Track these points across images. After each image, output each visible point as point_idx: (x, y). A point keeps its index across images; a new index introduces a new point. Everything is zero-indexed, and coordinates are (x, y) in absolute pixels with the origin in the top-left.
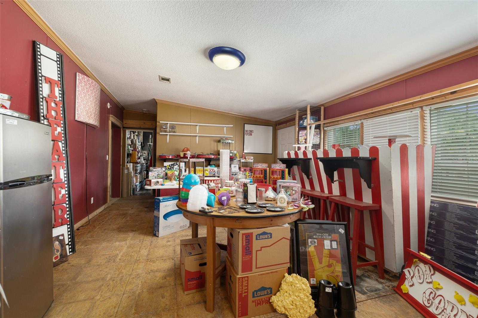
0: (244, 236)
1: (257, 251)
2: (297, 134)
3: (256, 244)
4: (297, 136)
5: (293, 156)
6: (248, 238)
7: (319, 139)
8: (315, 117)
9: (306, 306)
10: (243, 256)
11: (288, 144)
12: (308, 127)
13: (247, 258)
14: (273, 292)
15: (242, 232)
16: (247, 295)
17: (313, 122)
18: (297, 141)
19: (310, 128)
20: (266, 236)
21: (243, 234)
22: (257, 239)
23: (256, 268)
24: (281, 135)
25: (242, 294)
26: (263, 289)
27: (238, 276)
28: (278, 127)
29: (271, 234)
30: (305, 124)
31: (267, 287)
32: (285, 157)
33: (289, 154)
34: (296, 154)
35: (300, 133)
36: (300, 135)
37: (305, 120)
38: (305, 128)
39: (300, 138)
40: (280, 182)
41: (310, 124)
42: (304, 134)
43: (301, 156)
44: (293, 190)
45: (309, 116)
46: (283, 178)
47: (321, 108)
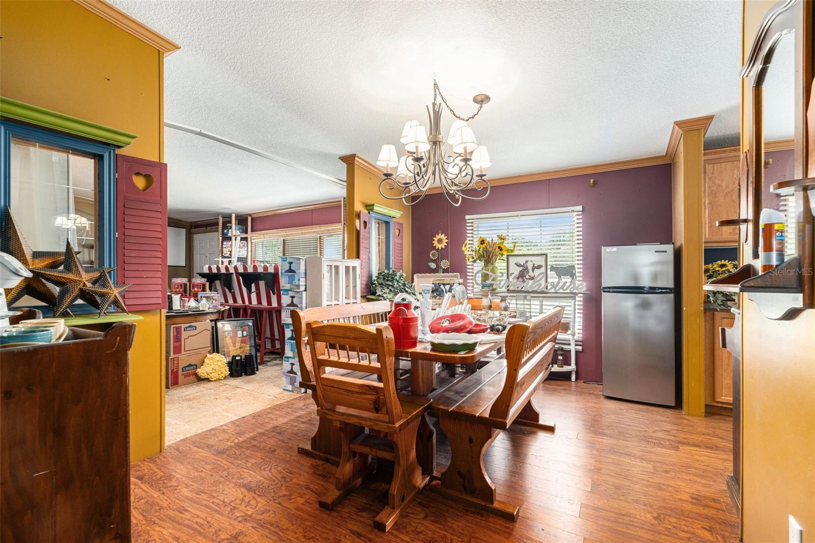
0: (175, 329)
1: (185, 339)
2: (220, 244)
3: (184, 335)
4: (220, 247)
5: (215, 271)
6: (178, 331)
7: (246, 251)
8: (241, 227)
9: (223, 370)
10: (174, 343)
11: (210, 254)
12: (233, 238)
13: (177, 344)
14: (198, 367)
15: (173, 326)
16: (178, 370)
17: (239, 233)
18: (221, 253)
19: (236, 240)
20: (192, 328)
21: (174, 327)
22: (185, 331)
23: (185, 351)
24: (199, 242)
25: (173, 369)
26: (190, 365)
27: (170, 357)
28: (193, 230)
29: (196, 327)
30: (230, 235)
31: (194, 364)
32: (205, 272)
33: (210, 268)
34: (218, 268)
35: (225, 243)
36: (224, 246)
37: (230, 230)
38: (230, 239)
39: (224, 249)
40: (200, 294)
41: (235, 236)
42: (229, 246)
43: (223, 271)
44: (214, 299)
45: (234, 226)
46: (204, 290)
47: (248, 218)
